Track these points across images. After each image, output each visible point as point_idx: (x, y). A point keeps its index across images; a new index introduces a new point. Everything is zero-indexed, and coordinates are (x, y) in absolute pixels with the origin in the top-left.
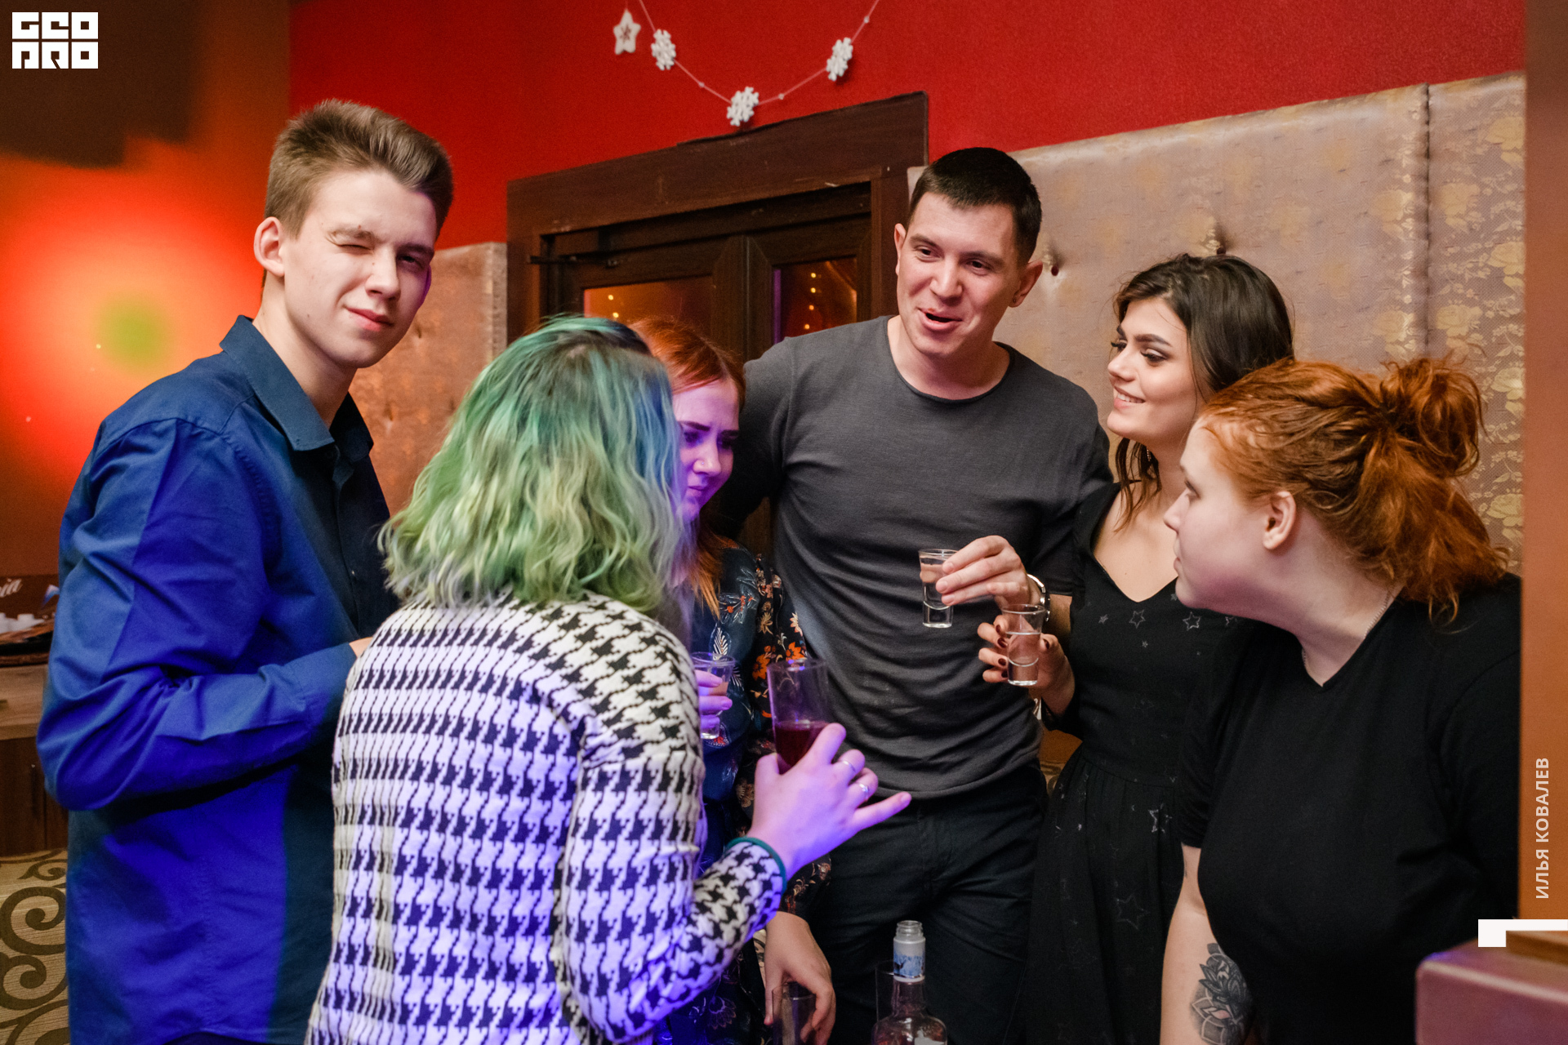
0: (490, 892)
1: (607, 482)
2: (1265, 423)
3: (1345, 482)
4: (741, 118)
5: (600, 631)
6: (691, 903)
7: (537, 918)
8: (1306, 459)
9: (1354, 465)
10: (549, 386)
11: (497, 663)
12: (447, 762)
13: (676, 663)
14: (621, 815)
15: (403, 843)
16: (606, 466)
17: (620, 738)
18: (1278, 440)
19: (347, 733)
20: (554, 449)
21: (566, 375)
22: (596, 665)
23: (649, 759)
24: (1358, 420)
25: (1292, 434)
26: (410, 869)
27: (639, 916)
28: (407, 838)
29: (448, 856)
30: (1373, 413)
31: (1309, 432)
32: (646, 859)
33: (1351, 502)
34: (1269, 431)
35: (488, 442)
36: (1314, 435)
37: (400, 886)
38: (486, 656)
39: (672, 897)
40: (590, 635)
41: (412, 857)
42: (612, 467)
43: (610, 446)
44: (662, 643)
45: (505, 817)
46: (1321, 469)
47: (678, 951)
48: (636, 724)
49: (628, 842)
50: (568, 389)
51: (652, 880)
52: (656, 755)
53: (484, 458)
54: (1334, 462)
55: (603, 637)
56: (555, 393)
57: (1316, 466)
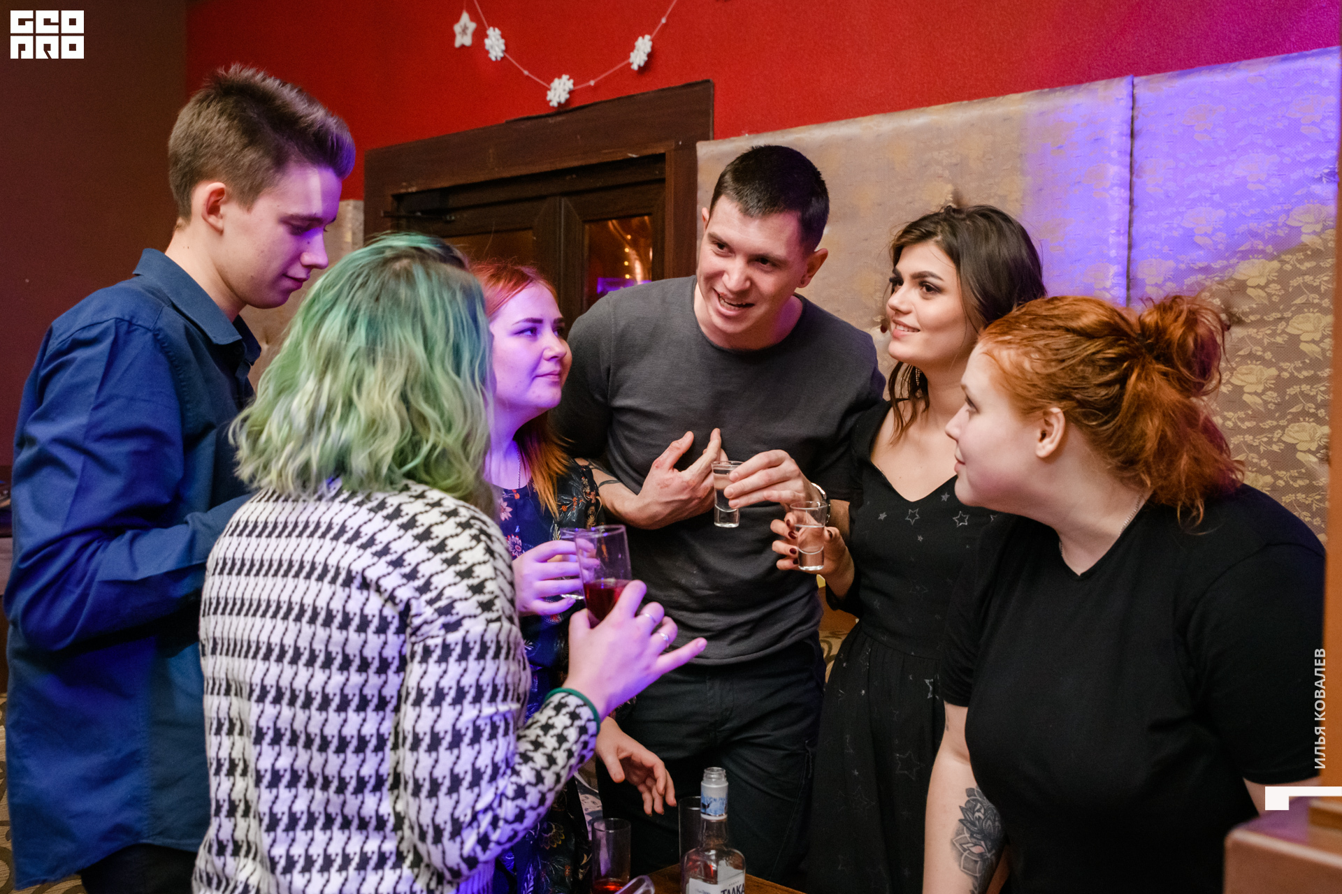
0: (338, 757)
1: (426, 378)
2: (1039, 350)
3: (1109, 402)
4: (558, 100)
5: (420, 519)
6: (514, 754)
7: (382, 776)
8: (1075, 382)
9: (1117, 387)
10: (376, 294)
11: (330, 554)
12: (292, 643)
13: (489, 543)
14: (445, 683)
15: (260, 717)
16: (425, 367)
17: (440, 615)
18: (1051, 366)
19: (209, 614)
20: (379, 350)
21: (392, 284)
22: (417, 550)
23: (467, 632)
24: (1121, 348)
25: (1063, 361)
26: (268, 739)
27: (466, 772)
28: (262, 712)
29: (299, 726)
30: (1133, 343)
31: (1078, 359)
32: (468, 721)
33: (1113, 419)
34: (1043, 357)
35: (322, 343)
36: (1082, 362)
37: (260, 754)
38: (321, 547)
39: (495, 753)
40: (411, 524)
41: (268, 728)
42: (431, 366)
43: (429, 347)
44: (476, 527)
45: (347, 691)
46: (1089, 390)
47: (504, 800)
48: (455, 601)
49: (451, 707)
50: (393, 297)
51: (476, 739)
52: (474, 628)
53: (318, 358)
54: (1100, 385)
55: (422, 525)
56: (381, 301)
57: (1084, 388)
